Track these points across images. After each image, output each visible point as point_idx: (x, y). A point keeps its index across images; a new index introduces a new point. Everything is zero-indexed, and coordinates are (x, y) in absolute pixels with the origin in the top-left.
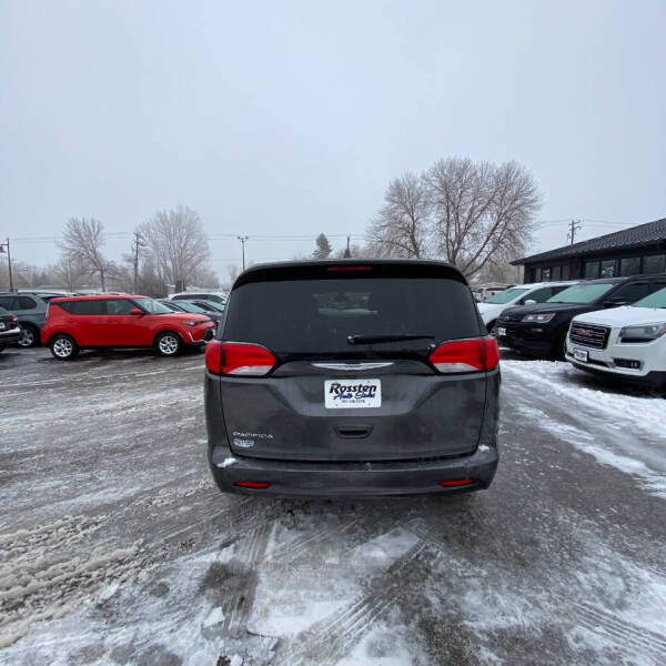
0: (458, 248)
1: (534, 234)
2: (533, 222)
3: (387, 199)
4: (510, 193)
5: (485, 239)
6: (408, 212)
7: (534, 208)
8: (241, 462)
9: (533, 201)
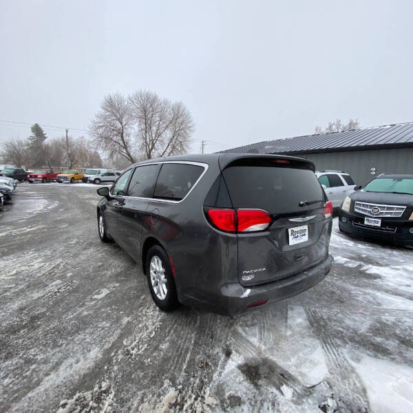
0: (152, 149)
1: (191, 145)
2: (191, 138)
3: (103, 108)
4: (180, 120)
5: (167, 145)
6: (118, 119)
7: (191, 131)
8: (253, 290)
9: (190, 127)
